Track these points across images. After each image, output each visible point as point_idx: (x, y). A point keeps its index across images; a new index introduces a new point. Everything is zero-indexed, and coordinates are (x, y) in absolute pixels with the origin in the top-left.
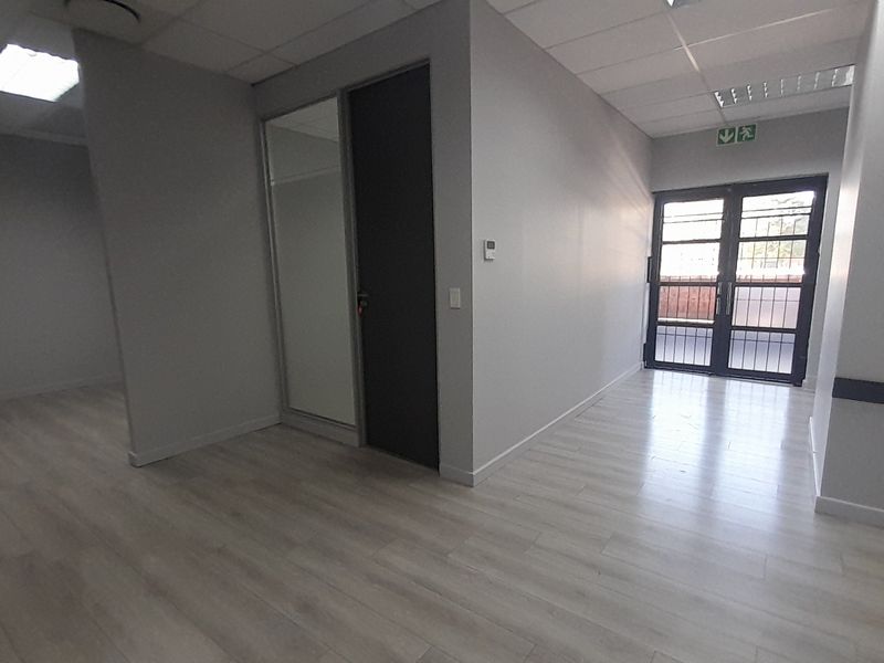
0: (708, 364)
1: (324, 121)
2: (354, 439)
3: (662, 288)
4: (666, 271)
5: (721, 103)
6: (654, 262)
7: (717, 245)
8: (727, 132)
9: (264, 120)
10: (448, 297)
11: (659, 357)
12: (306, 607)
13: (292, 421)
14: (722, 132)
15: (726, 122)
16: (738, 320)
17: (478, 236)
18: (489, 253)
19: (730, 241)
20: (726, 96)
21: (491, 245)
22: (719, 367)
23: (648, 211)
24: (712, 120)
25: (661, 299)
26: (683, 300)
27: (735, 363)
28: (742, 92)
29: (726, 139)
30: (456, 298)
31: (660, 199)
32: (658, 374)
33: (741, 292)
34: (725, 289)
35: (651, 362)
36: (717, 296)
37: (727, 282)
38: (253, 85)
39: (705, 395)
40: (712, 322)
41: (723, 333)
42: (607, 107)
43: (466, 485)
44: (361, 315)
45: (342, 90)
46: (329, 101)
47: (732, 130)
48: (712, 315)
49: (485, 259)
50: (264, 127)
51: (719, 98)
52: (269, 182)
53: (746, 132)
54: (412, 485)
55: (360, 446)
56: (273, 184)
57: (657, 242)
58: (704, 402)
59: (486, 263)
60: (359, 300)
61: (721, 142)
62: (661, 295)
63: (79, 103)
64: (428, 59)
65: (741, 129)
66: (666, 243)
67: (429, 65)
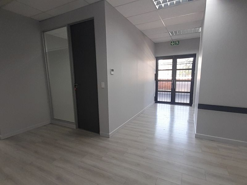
0: (170, 101)
1: (63, 33)
2: (74, 126)
3: (159, 82)
4: (160, 78)
5: (171, 35)
6: (156, 75)
7: (171, 71)
8: (173, 42)
9: (44, 32)
10: (101, 85)
11: (158, 100)
12: (59, 178)
13: (55, 122)
14: (172, 42)
15: (173, 40)
16: (177, 90)
17: (109, 68)
18: (112, 73)
19: (174, 70)
20: (172, 33)
21: (113, 70)
22: (173, 102)
23: (154, 62)
24: (169, 39)
25: (158, 85)
26: (164, 85)
27: (177, 101)
28: (176, 32)
29: (173, 44)
30: (103, 85)
31: (157, 59)
32: (158, 104)
33: (177, 83)
34: (173, 82)
35: (156, 101)
36: (172, 84)
37: (174, 80)
38: (40, 21)
39: (170, 109)
40: (171, 90)
41: (173, 93)
42: (142, 34)
43: (107, 137)
44: (76, 90)
45: (68, 25)
46: (64, 28)
47: (174, 42)
48: (171, 89)
49: (111, 74)
50: (44, 34)
51: (170, 34)
52: (45, 50)
53: (177, 42)
54: (92, 139)
55: (76, 128)
56: (47, 51)
57: (157, 70)
58: (170, 111)
60: (75, 86)
61: (171, 45)
62: (158, 84)
64: (93, 18)
65: (176, 42)
66: (159, 70)
67: (93, 19)
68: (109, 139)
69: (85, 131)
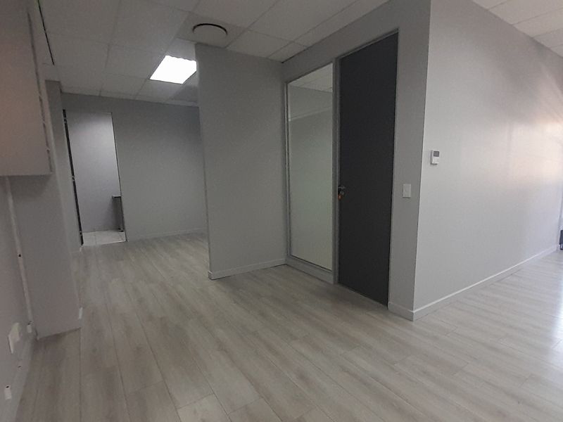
1: (324, 79)
2: (330, 279)
9: (287, 82)
10: (401, 189)
13: (293, 263)
17: (427, 147)
18: (435, 160)
21: (437, 154)
30: (408, 191)
38: (283, 62)
43: (408, 320)
44: (340, 200)
45: (337, 58)
46: (328, 66)
49: (431, 164)
50: (287, 86)
52: (287, 119)
54: (369, 313)
55: (334, 283)
56: (289, 120)
59: (432, 166)
60: (339, 190)
64: (398, 29)
67: (398, 33)
68: (413, 324)
69: (354, 293)
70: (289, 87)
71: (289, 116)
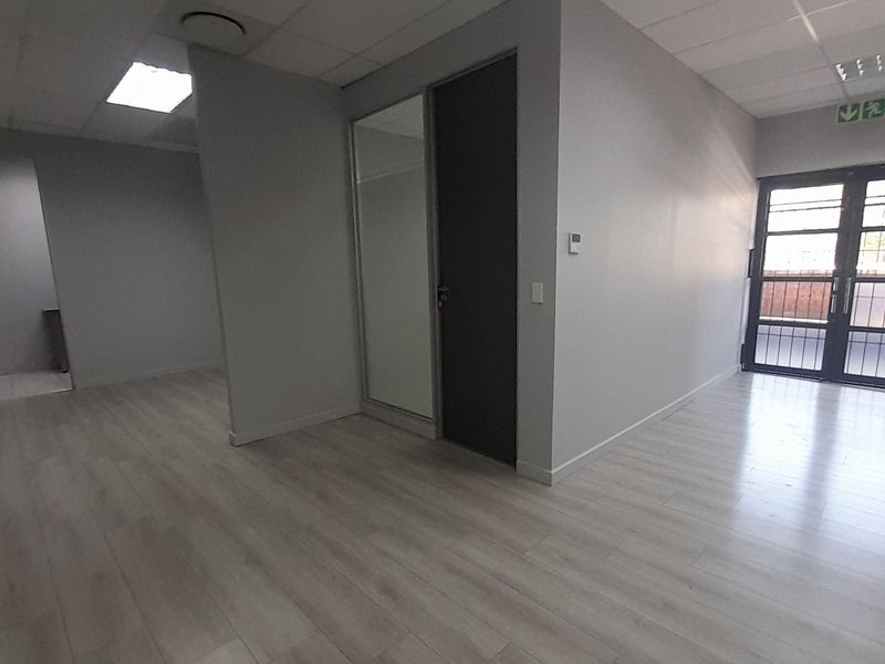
0: (819, 368)
1: (409, 119)
2: (431, 431)
3: (765, 284)
4: (771, 265)
5: (844, 77)
6: (757, 255)
7: (834, 237)
8: (849, 108)
9: (353, 120)
10: (529, 291)
11: (759, 359)
13: (373, 411)
14: (843, 109)
15: (849, 98)
16: (858, 319)
17: (563, 228)
18: (575, 247)
19: (850, 232)
20: (850, 68)
21: (576, 238)
22: (833, 372)
23: (750, 199)
24: (834, 95)
25: (763, 296)
26: (791, 296)
27: (852, 367)
28: (869, 63)
29: (848, 116)
30: (538, 294)
31: (766, 185)
32: (758, 378)
33: (863, 289)
34: (842, 286)
35: (749, 364)
36: (833, 292)
37: (846, 273)
38: (343, 88)
39: (814, 403)
40: (825, 322)
41: (838, 334)
42: (706, 86)
43: (543, 484)
44: (441, 309)
45: (428, 87)
46: (415, 99)
47: (856, 106)
48: (826, 316)
49: (570, 253)
50: (352, 127)
51: (841, 71)
52: (356, 180)
53: (874, 108)
54: (488, 479)
55: (438, 438)
56: (358, 182)
57: (761, 233)
58: (813, 410)
59: (571, 257)
60: (440, 294)
61: (842, 120)
62: (764, 291)
63: (192, 113)
64: (516, 49)
65: (866, 105)
66: (772, 234)
67: (516, 55)
68: (550, 490)
70: (355, 128)
71: (358, 177)
